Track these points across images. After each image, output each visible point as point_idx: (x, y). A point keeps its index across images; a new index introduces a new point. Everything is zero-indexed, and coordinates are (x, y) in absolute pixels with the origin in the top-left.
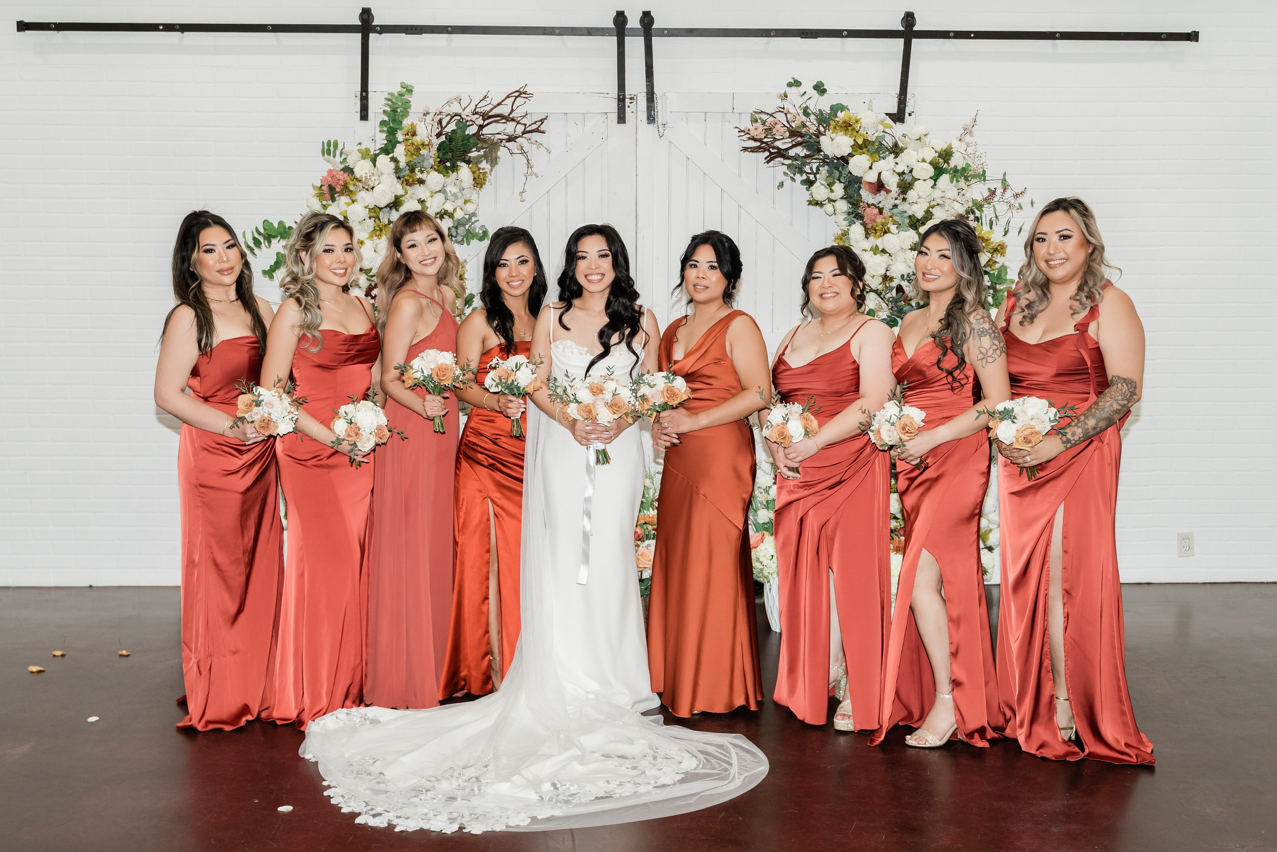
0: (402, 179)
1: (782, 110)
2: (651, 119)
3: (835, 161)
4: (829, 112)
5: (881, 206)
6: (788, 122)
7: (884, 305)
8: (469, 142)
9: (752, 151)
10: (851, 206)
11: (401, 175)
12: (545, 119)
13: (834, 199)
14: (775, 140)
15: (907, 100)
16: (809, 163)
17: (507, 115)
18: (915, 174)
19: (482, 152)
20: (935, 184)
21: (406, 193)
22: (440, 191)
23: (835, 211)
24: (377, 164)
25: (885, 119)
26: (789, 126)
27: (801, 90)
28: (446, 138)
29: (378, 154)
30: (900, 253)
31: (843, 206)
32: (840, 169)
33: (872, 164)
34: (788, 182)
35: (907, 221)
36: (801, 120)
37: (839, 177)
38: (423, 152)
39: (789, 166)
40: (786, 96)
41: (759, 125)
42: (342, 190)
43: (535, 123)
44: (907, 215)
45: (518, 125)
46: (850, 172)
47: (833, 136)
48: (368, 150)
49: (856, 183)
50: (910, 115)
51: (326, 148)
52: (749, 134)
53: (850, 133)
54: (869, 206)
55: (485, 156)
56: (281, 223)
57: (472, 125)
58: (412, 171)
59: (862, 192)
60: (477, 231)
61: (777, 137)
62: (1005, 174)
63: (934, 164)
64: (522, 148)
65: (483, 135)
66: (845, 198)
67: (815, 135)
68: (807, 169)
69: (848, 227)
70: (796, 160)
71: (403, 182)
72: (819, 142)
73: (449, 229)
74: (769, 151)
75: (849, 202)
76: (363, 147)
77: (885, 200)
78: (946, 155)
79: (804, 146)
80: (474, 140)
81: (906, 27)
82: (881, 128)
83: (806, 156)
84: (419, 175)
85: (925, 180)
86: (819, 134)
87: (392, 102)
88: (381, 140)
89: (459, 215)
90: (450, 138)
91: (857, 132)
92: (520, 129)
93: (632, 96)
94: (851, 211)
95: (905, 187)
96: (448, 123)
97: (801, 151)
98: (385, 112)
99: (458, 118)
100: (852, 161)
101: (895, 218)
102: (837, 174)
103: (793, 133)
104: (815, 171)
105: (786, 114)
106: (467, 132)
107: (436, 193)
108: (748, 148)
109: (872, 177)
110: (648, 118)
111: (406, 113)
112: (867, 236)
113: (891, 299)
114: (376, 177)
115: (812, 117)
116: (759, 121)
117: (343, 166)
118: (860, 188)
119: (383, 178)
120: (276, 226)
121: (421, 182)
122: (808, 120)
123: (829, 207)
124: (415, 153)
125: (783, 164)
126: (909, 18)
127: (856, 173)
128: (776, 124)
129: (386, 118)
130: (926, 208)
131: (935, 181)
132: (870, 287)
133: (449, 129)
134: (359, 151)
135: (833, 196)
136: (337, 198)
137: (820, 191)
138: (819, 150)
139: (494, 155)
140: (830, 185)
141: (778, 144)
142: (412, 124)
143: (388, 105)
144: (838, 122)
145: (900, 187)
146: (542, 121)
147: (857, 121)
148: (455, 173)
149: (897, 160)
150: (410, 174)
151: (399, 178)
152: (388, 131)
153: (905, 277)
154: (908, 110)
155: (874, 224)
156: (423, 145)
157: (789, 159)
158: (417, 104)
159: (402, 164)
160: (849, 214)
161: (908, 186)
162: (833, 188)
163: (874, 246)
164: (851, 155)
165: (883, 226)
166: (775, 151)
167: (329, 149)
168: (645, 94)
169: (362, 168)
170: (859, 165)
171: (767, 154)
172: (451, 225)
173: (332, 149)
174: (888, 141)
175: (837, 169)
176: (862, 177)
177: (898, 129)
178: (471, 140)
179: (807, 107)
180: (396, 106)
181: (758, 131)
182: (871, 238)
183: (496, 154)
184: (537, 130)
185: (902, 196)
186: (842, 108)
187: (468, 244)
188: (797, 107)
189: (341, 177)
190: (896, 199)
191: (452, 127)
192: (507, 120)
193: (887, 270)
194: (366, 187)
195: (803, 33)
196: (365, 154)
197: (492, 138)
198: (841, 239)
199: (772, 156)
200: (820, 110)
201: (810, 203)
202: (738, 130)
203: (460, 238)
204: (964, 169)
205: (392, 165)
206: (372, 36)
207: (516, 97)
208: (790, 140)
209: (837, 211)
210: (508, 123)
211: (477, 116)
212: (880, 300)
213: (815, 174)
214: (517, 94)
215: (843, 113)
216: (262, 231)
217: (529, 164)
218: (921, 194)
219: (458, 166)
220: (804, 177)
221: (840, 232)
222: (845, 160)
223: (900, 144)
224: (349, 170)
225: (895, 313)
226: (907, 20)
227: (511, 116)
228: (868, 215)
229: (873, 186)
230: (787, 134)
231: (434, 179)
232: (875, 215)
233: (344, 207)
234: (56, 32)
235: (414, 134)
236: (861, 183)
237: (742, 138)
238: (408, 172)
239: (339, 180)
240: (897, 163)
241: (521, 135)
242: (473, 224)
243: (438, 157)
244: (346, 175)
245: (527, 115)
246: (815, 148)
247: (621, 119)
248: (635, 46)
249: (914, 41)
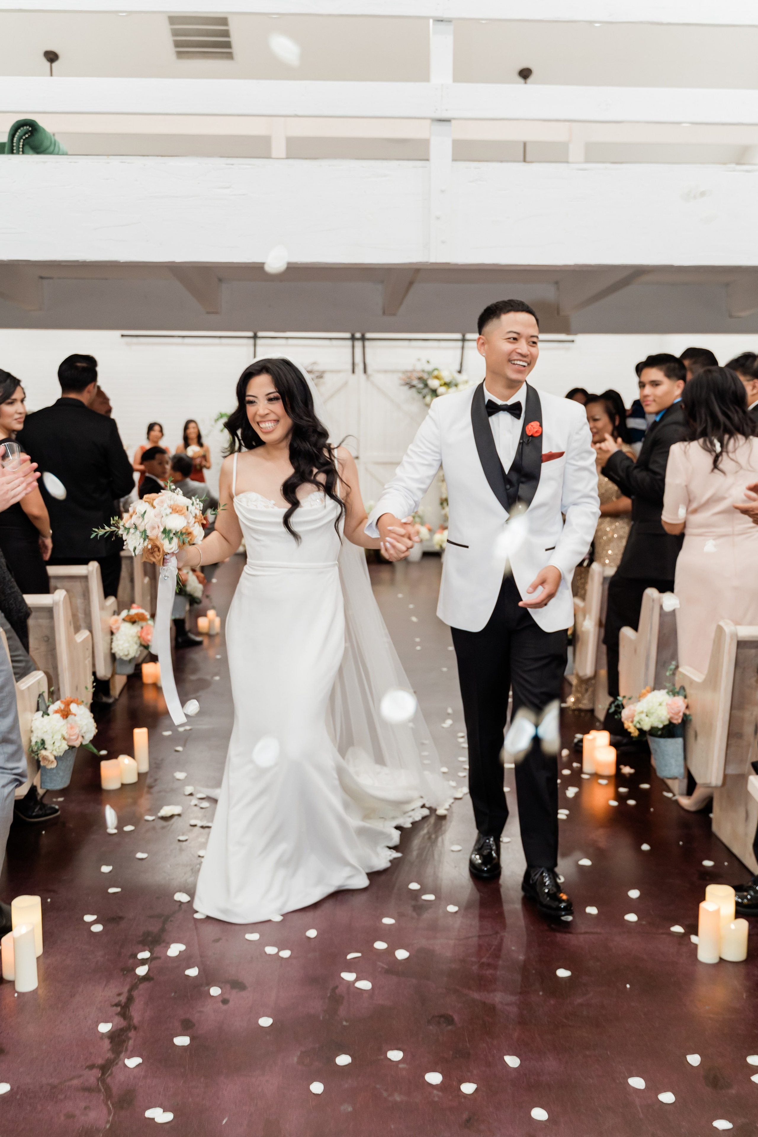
1: (414, 370)
2: (365, 371)
4: (431, 371)
9: (403, 386)
12: (325, 372)
15: (463, 365)
25: (453, 373)
26: (416, 376)
27: (421, 362)
34: (416, 397)
36: (420, 374)
39: (417, 391)
40: (416, 365)
43: (322, 373)
47: (432, 380)
52: (402, 378)
53: (439, 379)
61: (412, 380)
68: (423, 392)
70: (419, 389)
72: (428, 383)
74: (409, 386)
79: (423, 384)
81: (462, 337)
82: (451, 377)
83: (423, 388)
86: (427, 379)
91: (442, 379)
92: (315, 376)
93: (357, 364)
97: (421, 386)
103: (418, 379)
104: (426, 393)
108: (401, 384)
115: (425, 373)
116: (406, 374)
125: (414, 391)
128: (412, 375)
138: (428, 386)
141: (412, 383)
144: (435, 375)
147: (442, 375)
154: (463, 369)
168: (362, 363)
177: (457, 378)
179: (423, 369)
181: (405, 378)
184: (323, 377)
186: (436, 369)
188: (419, 368)
195: (423, 339)
200: (428, 370)
202: (397, 377)
206: (257, 340)
207: (313, 364)
208: (416, 381)
220: (423, 395)
227: (311, 371)
234: (134, 338)
237: (399, 380)
246: (426, 385)
247: (353, 372)
249: (466, 343)
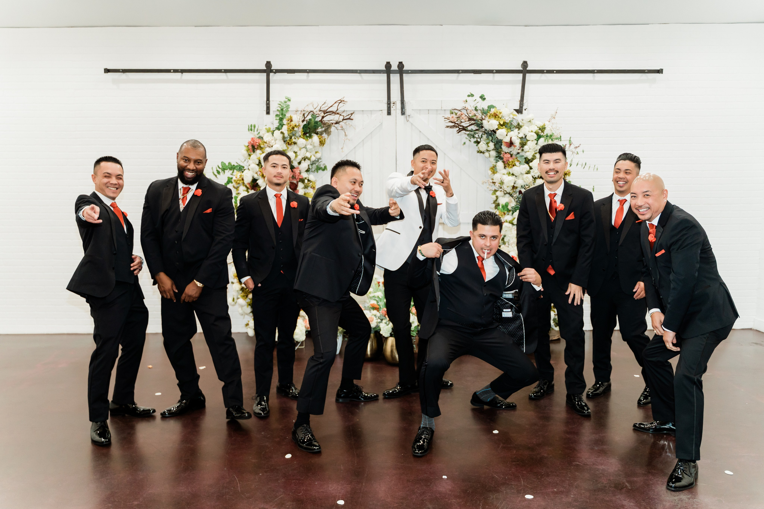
0: (286, 142)
1: (465, 108)
3: (490, 132)
4: (487, 109)
5: (511, 153)
6: (468, 114)
7: (513, 200)
8: (317, 124)
9: (451, 128)
10: (497, 153)
11: (286, 140)
12: (353, 113)
13: (489, 150)
14: (461, 122)
15: (524, 103)
16: (477, 133)
17: (335, 111)
18: (527, 138)
19: (323, 129)
20: (537, 143)
21: (288, 148)
22: (304, 148)
23: (490, 155)
24: (274, 135)
25: (513, 112)
26: (468, 116)
27: (474, 98)
28: (307, 122)
29: (275, 130)
30: (521, 175)
31: (494, 153)
32: (492, 136)
33: (507, 133)
34: (467, 142)
35: (524, 160)
36: (473, 113)
37: (492, 139)
38: (296, 129)
39: (468, 135)
40: (467, 102)
41: (454, 115)
42: (258, 147)
43: (348, 115)
44: (524, 157)
45: (341, 116)
46: (497, 138)
47: (489, 120)
48: (270, 128)
49: (500, 142)
50: (525, 110)
51: (250, 128)
52: (449, 119)
53: (497, 119)
54: (506, 153)
55: (326, 131)
56: (229, 163)
57: (319, 116)
58: (291, 138)
59: (502, 147)
60: (321, 166)
61: (463, 121)
62: (570, 138)
63: (537, 134)
64: (342, 127)
65: (323, 121)
66: (495, 150)
67: (480, 120)
68: (476, 136)
69: (496, 163)
70: (471, 132)
71: (286, 143)
72: (482, 123)
73: (308, 165)
74: (459, 128)
75: (497, 152)
76: (267, 127)
77: (514, 150)
78: (542, 129)
79: (475, 125)
80: (320, 123)
81: (523, 68)
82: (511, 116)
83: (476, 130)
84: (294, 140)
85: (532, 141)
86: (482, 119)
87: (281, 105)
88: (276, 124)
89: (313, 159)
90: (309, 123)
91: (500, 118)
92: (341, 118)
93: (394, 102)
94: (497, 155)
95: (523, 145)
96: (308, 115)
97: (474, 127)
98: (278, 110)
99: (312, 113)
100: (498, 132)
101: (518, 159)
102: (490, 138)
103: (470, 119)
104: (480, 137)
105: (466, 110)
106: (316, 120)
107: (302, 148)
108: (449, 126)
109: (507, 140)
110: (402, 113)
111: (287, 111)
112: (505, 167)
113: (516, 197)
114: (274, 141)
115: (479, 111)
116: (454, 113)
117: (258, 136)
118: (501, 145)
119: (277, 141)
120: (227, 164)
121: (295, 143)
122: (477, 113)
123: (487, 154)
124: (292, 130)
125: (465, 134)
126: (525, 64)
127: (500, 138)
128: (462, 115)
129: (278, 113)
130: (533, 154)
131: (537, 141)
132: (506, 191)
133: (308, 118)
134: (266, 129)
135: (489, 149)
136: (256, 151)
137: (483, 146)
138: (482, 127)
139: (329, 130)
140: (487, 143)
141: (462, 124)
142: (290, 116)
143: (279, 107)
144: (491, 113)
145: (521, 144)
146: (352, 114)
147: (500, 113)
148: (311, 139)
149: (519, 131)
150: (290, 140)
151: (284, 141)
152: (279, 119)
153: (523, 187)
154: (524, 108)
155: (508, 162)
156: (296, 126)
157: (468, 131)
158: (293, 106)
159: (286, 135)
160: (496, 157)
161: (524, 143)
162: (489, 145)
163: (508, 172)
164: (497, 129)
165: (512, 162)
166: (462, 127)
167: (251, 128)
168: (400, 101)
169: (267, 137)
170: (501, 134)
171: (458, 129)
172: (309, 164)
173: (253, 128)
174: (515, 123)
175: (491, 136)
176: (502, 140)
177: (519, 117)
178: (318, 123)
179: (477, 107)
180: (283, 107)
181: (454, 118)
182: (507, 168)
183: (330, 129)
184: (349, 119)
185: (521, 148)
186: (493, 107)
187: (317, 172)
188: (472, 106)
189: (257, 141)
190: (519, 150)
191: (309, 117)
192: (335, 114)
193: (514, 183)
194: (269, 146)
195: (475, 71)
196: (268, 131)
197: (328, 122)
198: (492, 169)
199: (460, 130)
200: (483, 108)
201: (478, 152)
202: (444, 118)
203: (313, 170)
204: (551, 136)
205: (282, 135)
206: (271, 74)
207: (340, 103)
208: (468, 122)
209: (491, 156)
210: (336, 115)
211: (321, 112)
212: (511, 198)
213: (480, 138)
214: (340, 101)
215: (494, 109)
216: (221, 167)
217: (346, 135)
218: (530, 147)
219: (312, 136)
220: (475, 140)
221: (492, 166)
222: (494, 132)
223: (521, 124)
224: (261, 138)
225: (518, 204)
226: (524, 65)
227: (337, 112)
228: (505, 157)
229: (508, 144)
230: (467, 119)
231: (301, 141)
232: (509, 158)
233: (258, 156)
234: (122, 74)
235: (291, 121)
236: (502, 142)
237: (446, 121)
238: (288, 139)
239: (256, 143)
240: (519, 133)
241: (342, 121)
242: (319, 163)
243: (303, 132)
244: (260, 140)
245: (344, 111)
247: (389, 113)
248: (395, 78)
249: (527, 75)
